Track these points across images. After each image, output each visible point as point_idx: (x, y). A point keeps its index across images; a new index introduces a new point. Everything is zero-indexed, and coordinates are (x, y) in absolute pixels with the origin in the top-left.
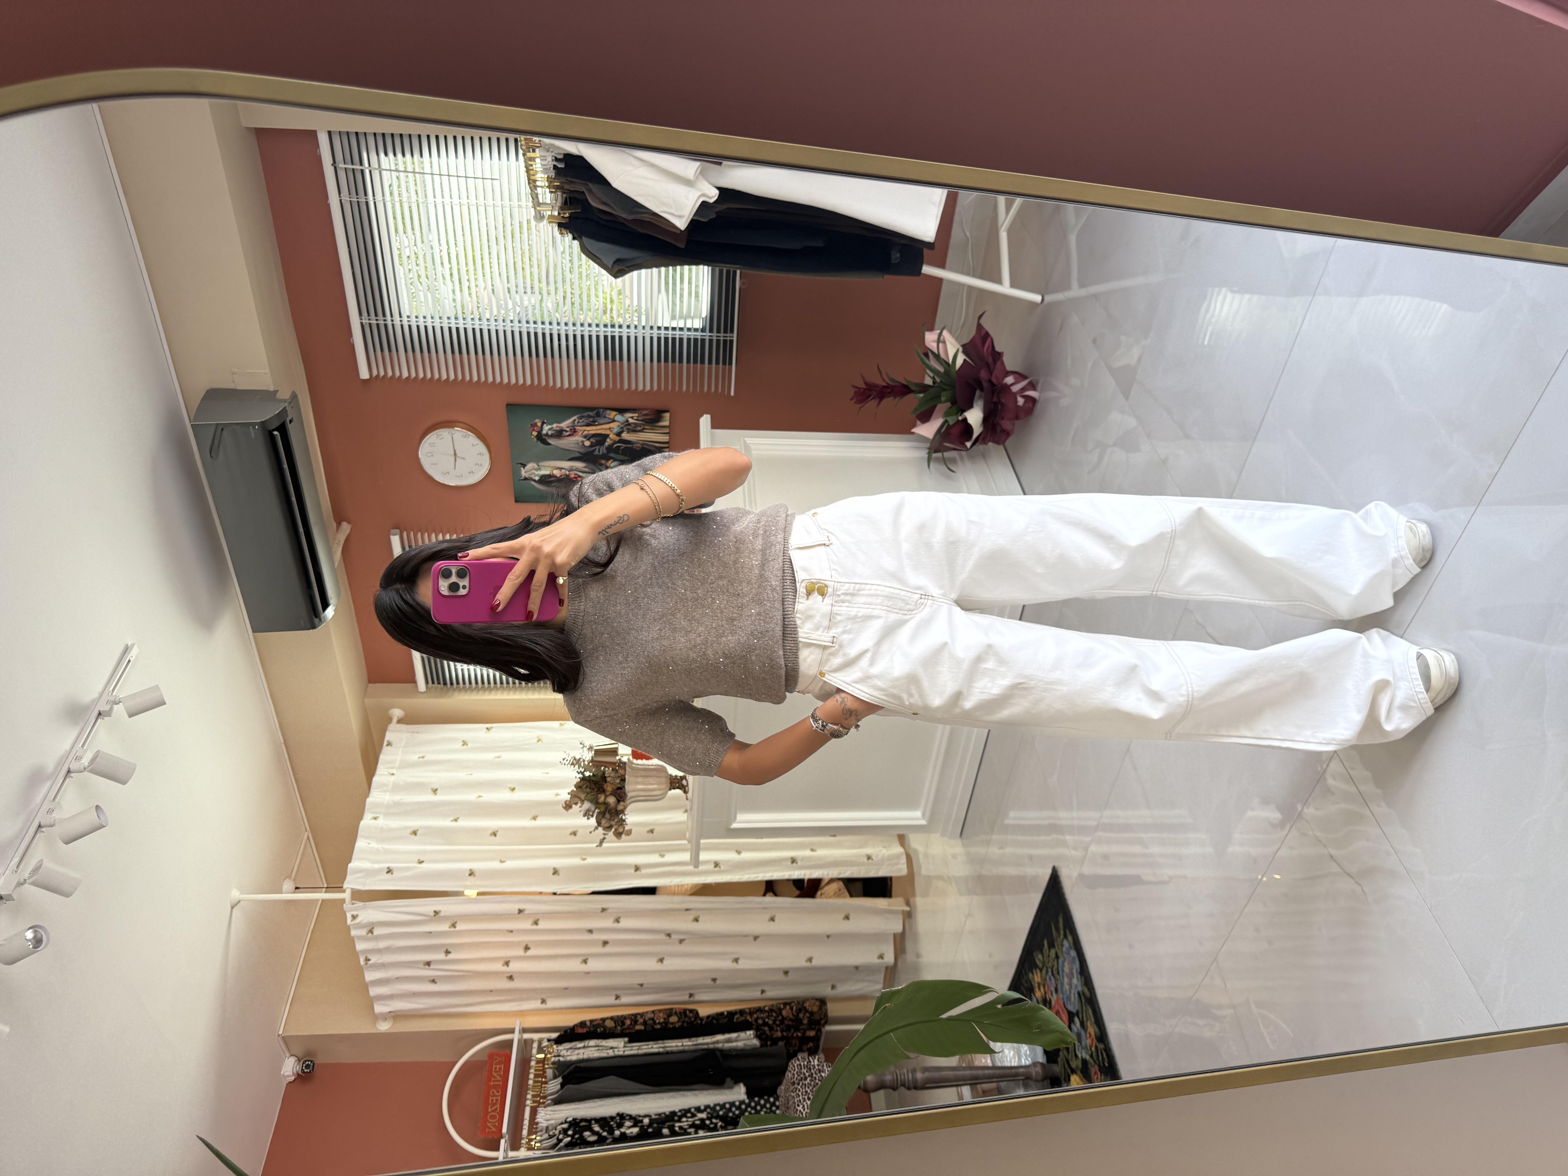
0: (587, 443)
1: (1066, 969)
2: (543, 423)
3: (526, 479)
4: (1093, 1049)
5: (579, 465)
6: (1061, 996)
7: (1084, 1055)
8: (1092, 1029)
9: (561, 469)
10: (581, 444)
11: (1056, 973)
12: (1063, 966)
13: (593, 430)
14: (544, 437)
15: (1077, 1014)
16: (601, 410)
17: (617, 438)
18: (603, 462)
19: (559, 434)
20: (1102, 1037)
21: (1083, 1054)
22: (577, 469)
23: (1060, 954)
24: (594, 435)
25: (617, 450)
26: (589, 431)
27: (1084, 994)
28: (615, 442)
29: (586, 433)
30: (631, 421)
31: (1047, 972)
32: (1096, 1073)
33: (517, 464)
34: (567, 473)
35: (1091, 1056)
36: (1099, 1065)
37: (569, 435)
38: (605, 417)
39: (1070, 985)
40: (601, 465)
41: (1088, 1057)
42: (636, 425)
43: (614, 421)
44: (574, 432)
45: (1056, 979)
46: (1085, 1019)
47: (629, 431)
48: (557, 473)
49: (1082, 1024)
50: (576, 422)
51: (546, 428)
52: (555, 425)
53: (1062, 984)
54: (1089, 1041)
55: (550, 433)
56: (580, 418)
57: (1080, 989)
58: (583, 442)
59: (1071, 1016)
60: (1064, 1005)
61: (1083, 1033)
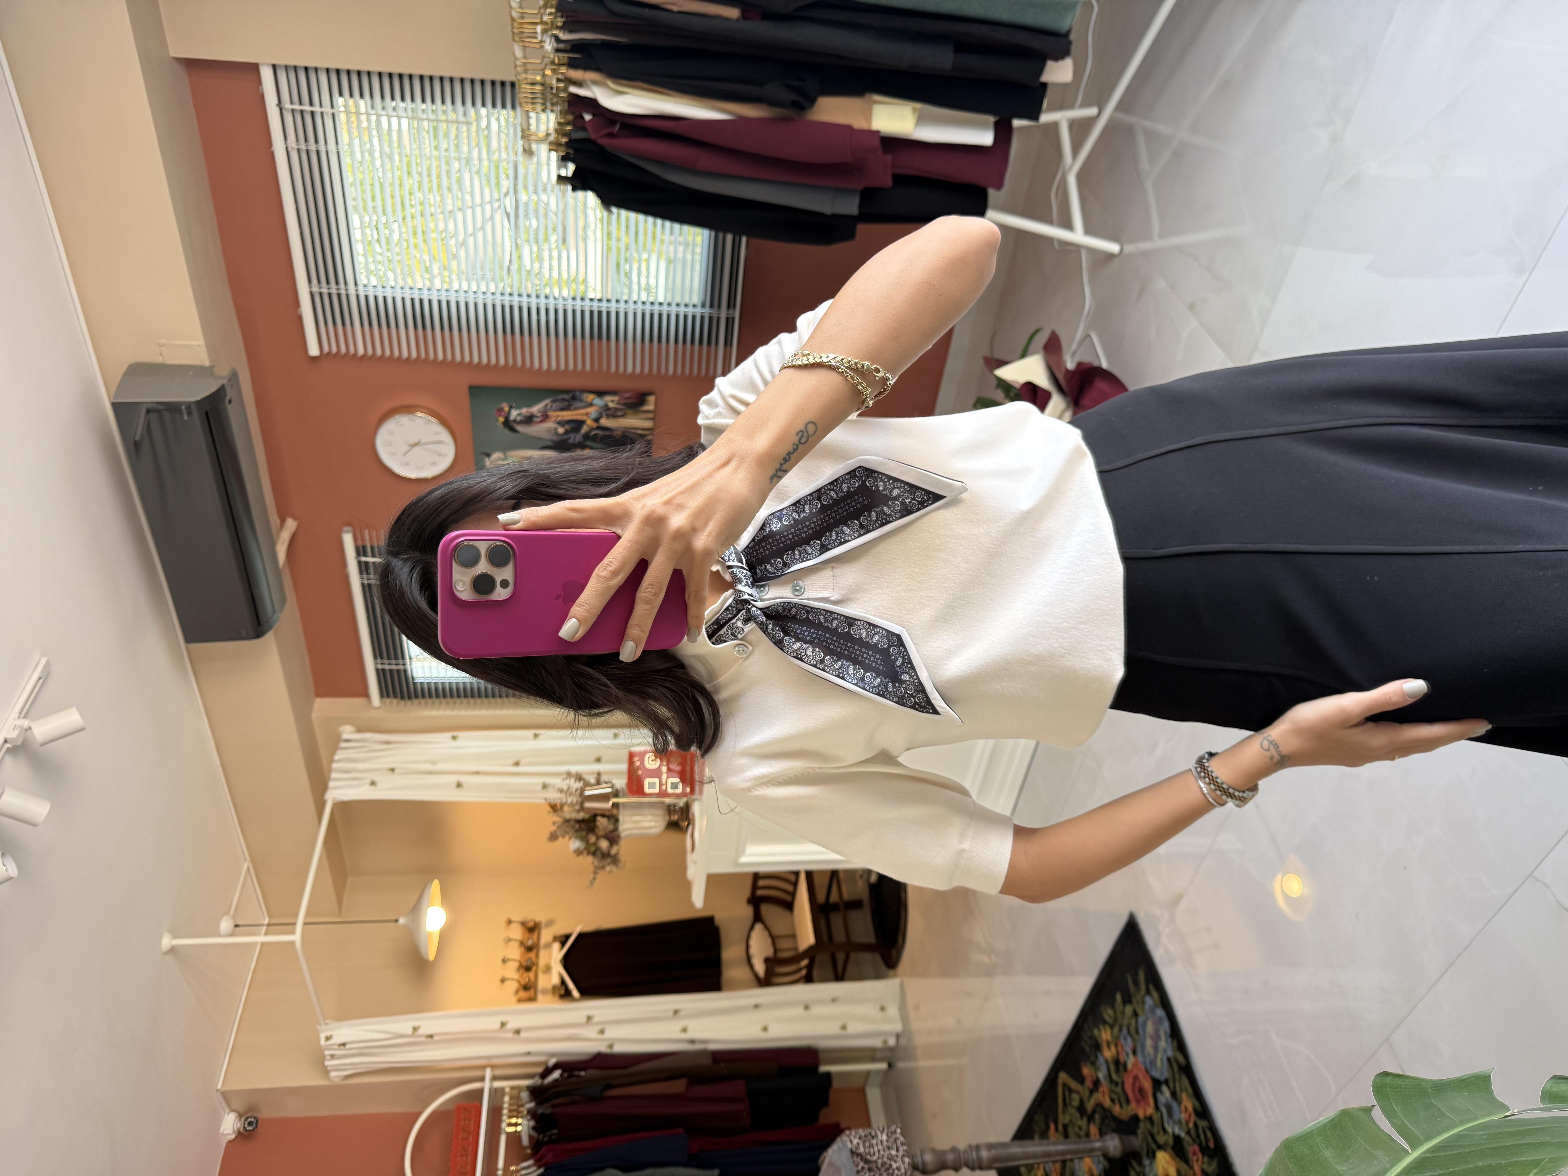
0: (561, 430)
1: (1150, 1028)
2: (511, 407)
4: (1191, 1125)
6: (1140, 1058)
7: (1177, 1131)
8: (1188, 1103)
10: (554, 432)
11: (1134, 1033)
12: (1145, 1023)
13: (567, 415)
14: (512, 424)
15: (1166, 1082)
16: (578, 394)
17: (595, 425)
18: (579, 450)
19: (529, 420)
20: (1203, 1112)
21: (1173, 1129)
23: (1139, 1011)
24: (569, 422)
25: (594, 438)
26: (563, 416)
27: (1174, 1059)
28: (592, 429)
29: (559, 419)
30: (611, 404)
32: (1194, 1153)
33: (483, 454)
35: (1188, 1133)
36: (1200, 1145)
37: (541, 421)
38: (581, 401)
39: (1156, 1047)
41: (1183, 1134)
42: (616, 409)
43: (591, 405)
44: (545, 417)
45: (1134, 1039)
46: (1177, 1089)
47: (608, 416)
49: (1174, 1094)
50: (549, 407)
51: (514, 414)
52: (524, 411)
53: (1143, 1047)
54: (1183, 1116)
55: (519, 419)
56: (554, 401)
57: (1170, 1053)
58: (556, 429)
59: (1157, 1084)
60: (1147, 1071)
61: (1175, 1105)
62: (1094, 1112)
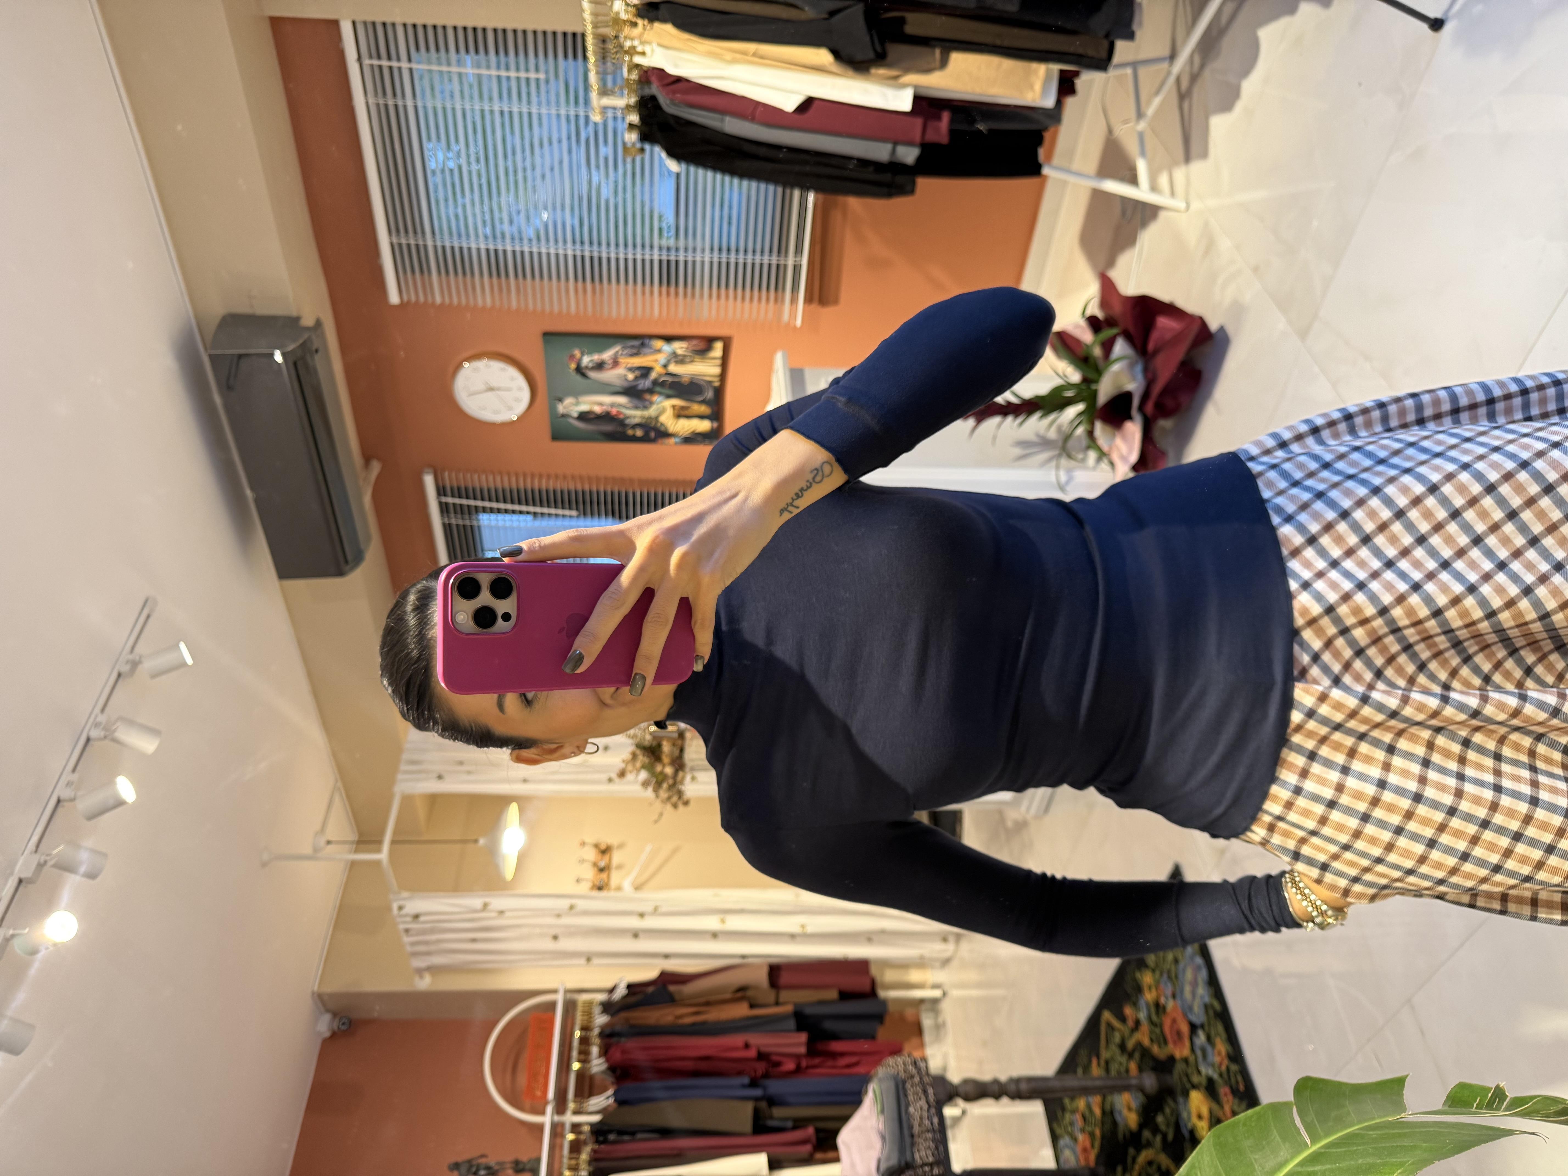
0: (631, 376)
1: (1189, 975)
2: (583, 354)
3: (563, 416)
4: (1224, 1068)
5: (622, 400)
6: (1179, 1002)
7: (1211, 1072)
8: (1222, 1047)
9: (601, 404)
10: (623, 378)
11: (1174, 978)
12: (1184, 971)
13: (637, 361)
14: (584, 371)
15: (1202, 1026)
16: (646, 340)
17: (662, 371)
18: (647, 396)
19: (600, 366)
20: (1236, 1055)
21: (1206, 1071)
22: (620, 405)
23: (1180, 957)
24: (639, 368)
25: (663, 384)
26: (633, 364)
27: (1212, 1006)
28: (660, 375)
29: (629, 366)
30: (680, 352)
31: (1161, 974)
32: (1226, 1095)
33: (556, 400)
34: (609, 409)
35: (1221, 1075)
36: (1231, 1087)
37: (612, 368)
38: (651, 348)
39: (1194, 994)
40: (646, 400)
41: (1216, 1076)
42: (684, 356)
43: (659, 351)
44: (616, 363)
45: (1174, 984)
46: (1213, 1033)
47: (677, 362)
48: (597, 409)
49: (1209, 1038)
50: (620, 353)
51: (586, 360)
52: (596, 357)
53: (1182, 992)
54: (1217, 1060)
55: (591, 365)
56: (623, 347)
57: (1207, 999)
58: (625, 376)
59: (1194, 1028)
60: (1185, 1015)
61: (1209, 1049)
62: (1134, 1050)
